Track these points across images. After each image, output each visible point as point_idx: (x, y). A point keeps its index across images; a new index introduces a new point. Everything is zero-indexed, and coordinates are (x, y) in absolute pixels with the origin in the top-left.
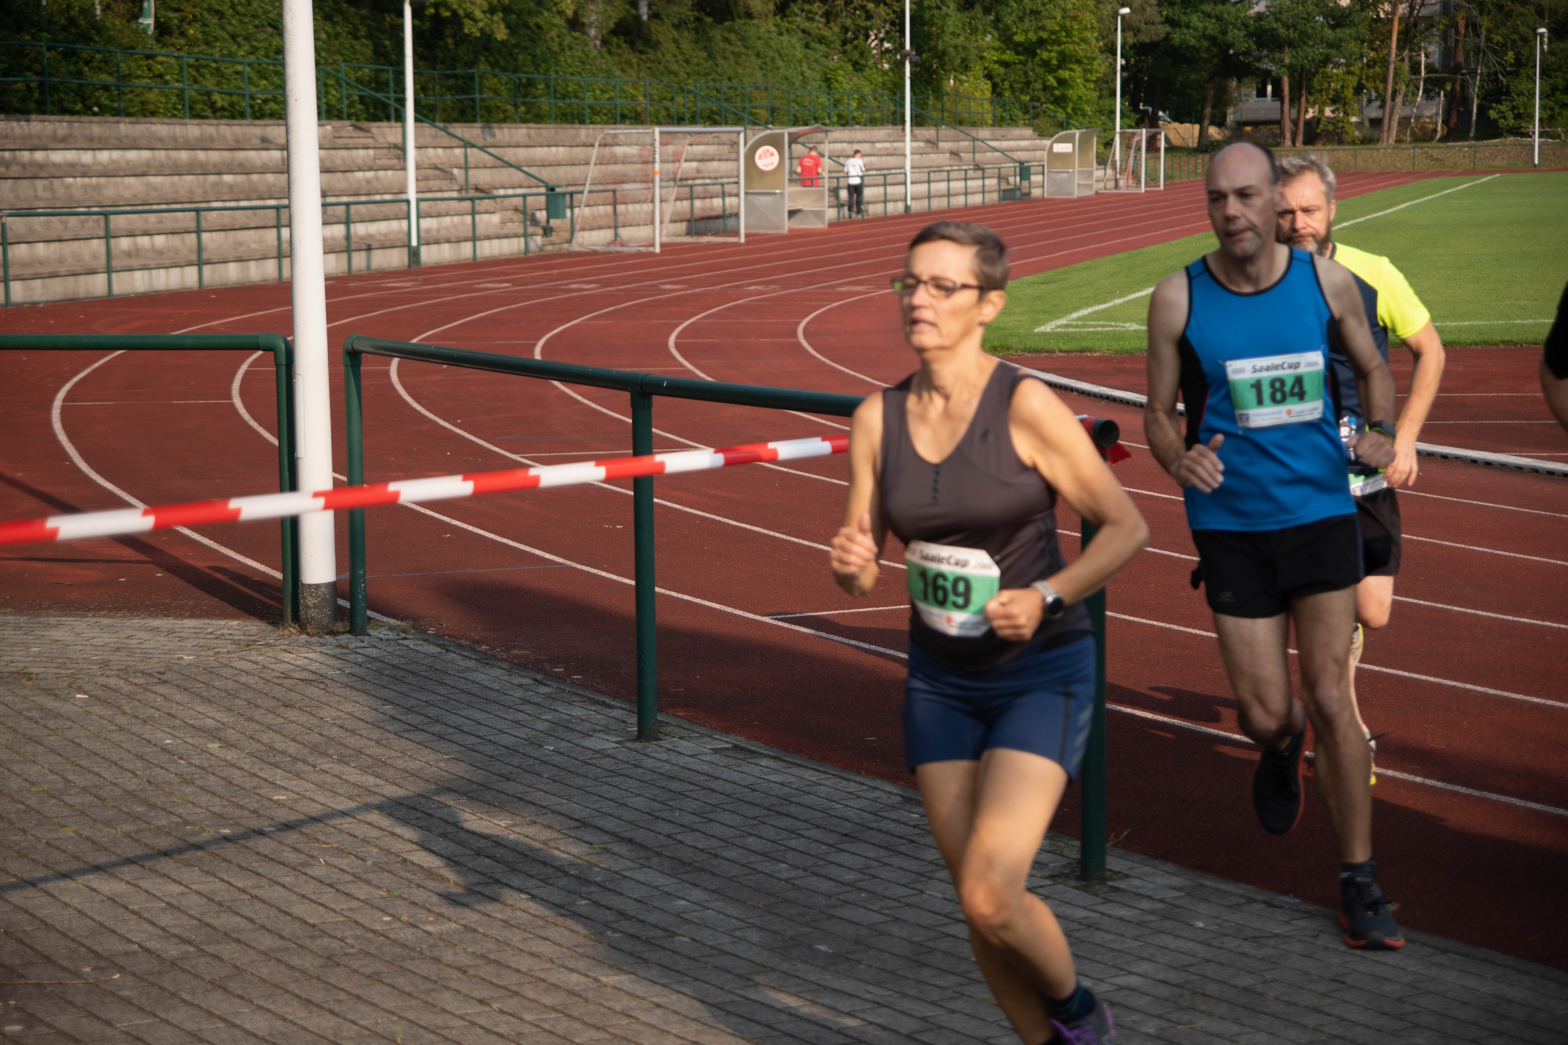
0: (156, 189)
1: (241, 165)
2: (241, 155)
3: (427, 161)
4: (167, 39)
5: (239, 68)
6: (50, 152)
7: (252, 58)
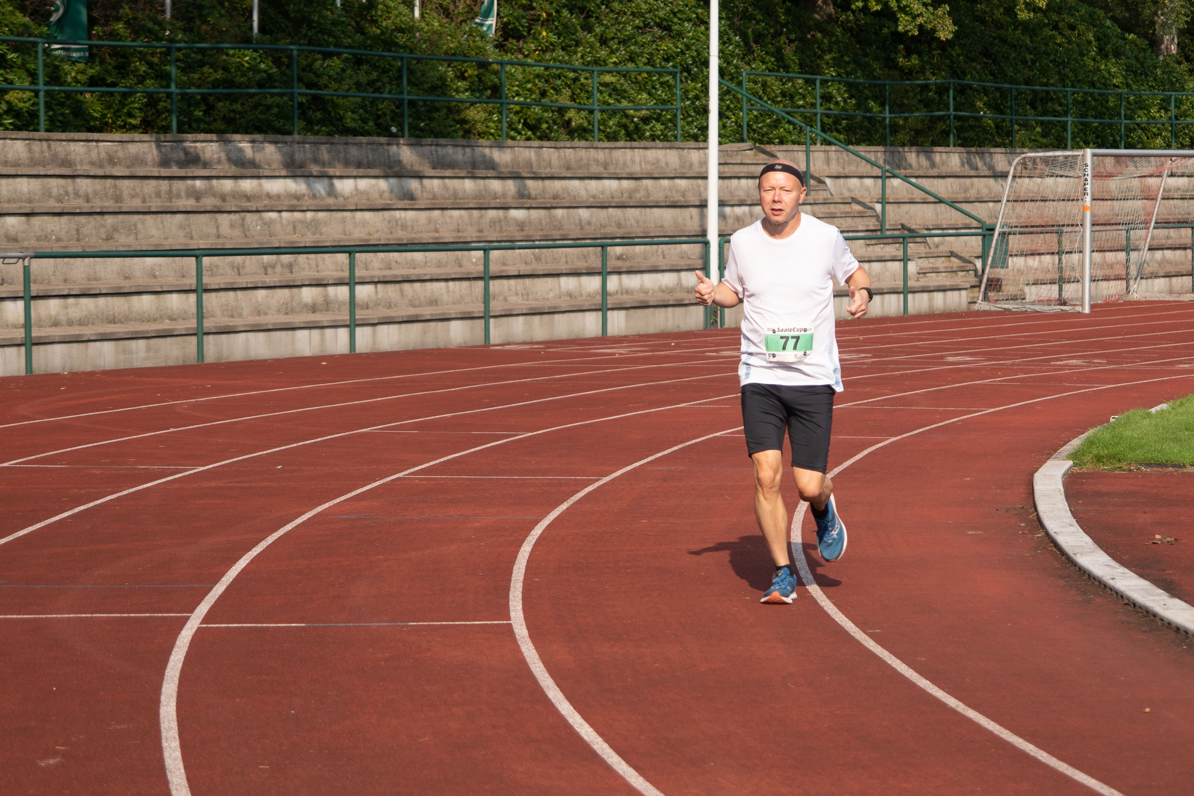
0: (404, 227)
1: (555, 197)
2: (557, 185)
3: (847, 194)
4: (512, 43)
5: (608, 78)
6: (264, 182)
7: (630, 66)
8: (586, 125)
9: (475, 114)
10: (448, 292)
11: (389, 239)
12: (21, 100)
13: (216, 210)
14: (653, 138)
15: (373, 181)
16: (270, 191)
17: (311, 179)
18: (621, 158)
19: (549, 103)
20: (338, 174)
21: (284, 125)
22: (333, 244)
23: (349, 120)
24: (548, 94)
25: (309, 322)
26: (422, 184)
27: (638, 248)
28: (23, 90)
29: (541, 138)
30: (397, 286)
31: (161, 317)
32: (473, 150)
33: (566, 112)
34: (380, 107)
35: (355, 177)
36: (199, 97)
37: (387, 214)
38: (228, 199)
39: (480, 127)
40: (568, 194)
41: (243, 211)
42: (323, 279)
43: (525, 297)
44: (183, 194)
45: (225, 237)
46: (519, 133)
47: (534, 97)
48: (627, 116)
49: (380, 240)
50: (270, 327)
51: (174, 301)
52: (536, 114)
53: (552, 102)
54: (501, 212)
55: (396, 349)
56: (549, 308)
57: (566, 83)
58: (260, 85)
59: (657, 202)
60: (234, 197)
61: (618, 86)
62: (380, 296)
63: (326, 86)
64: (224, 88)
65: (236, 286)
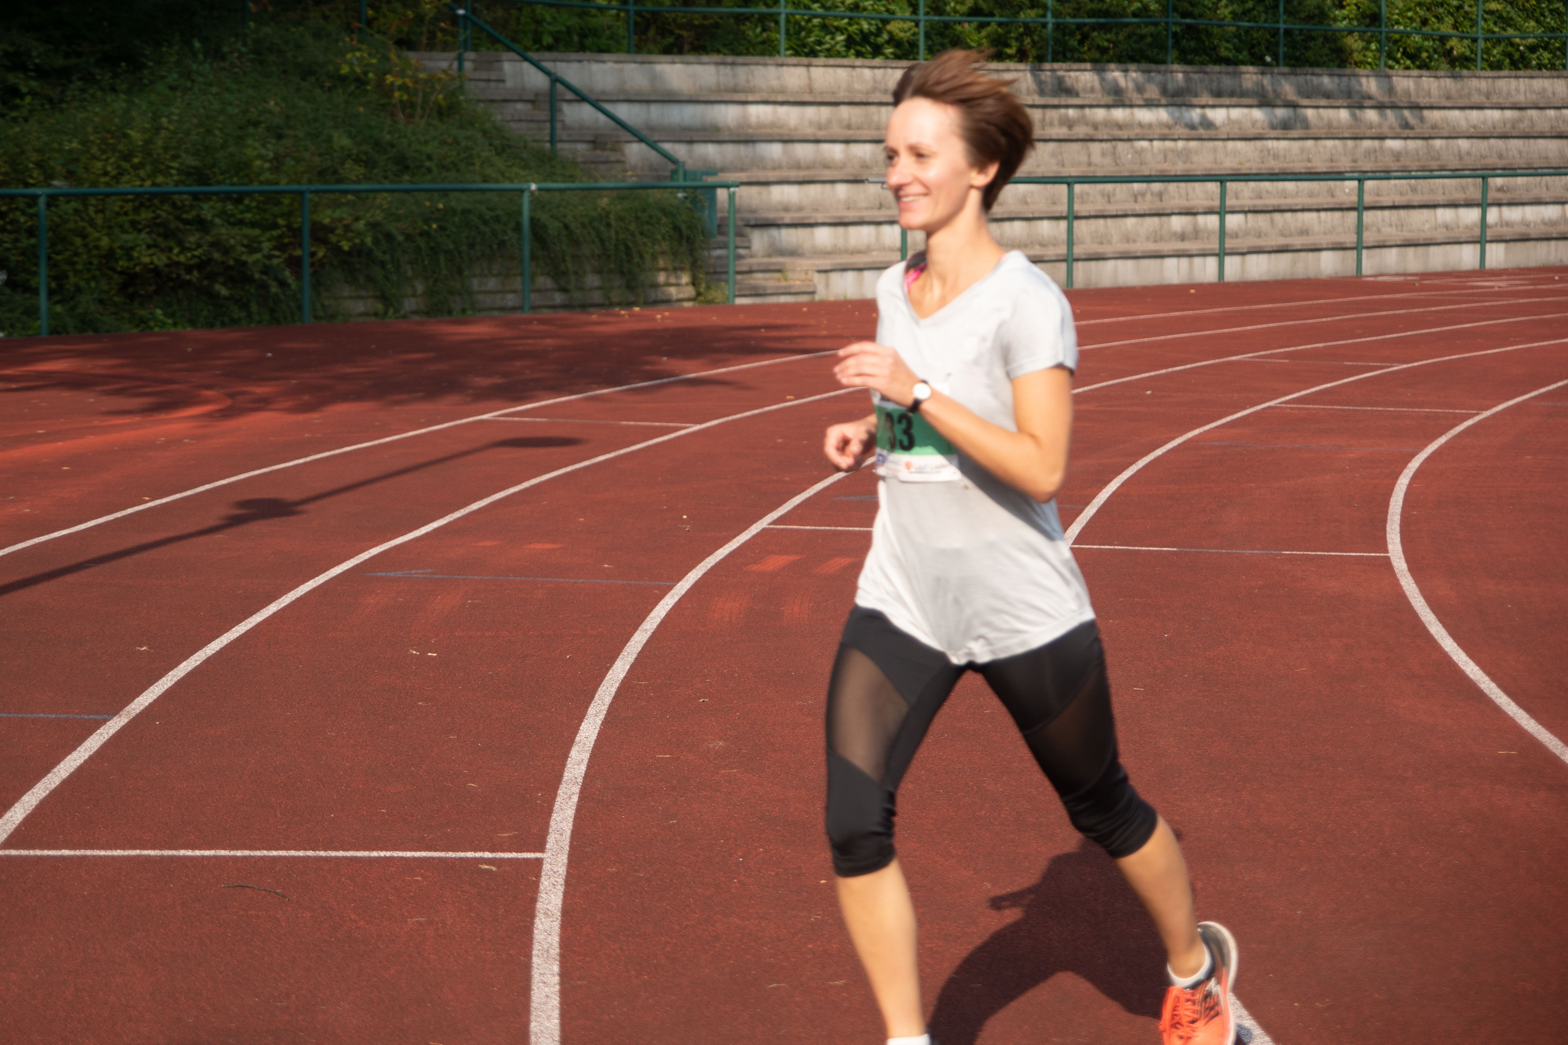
5: (1493, 6)
8: (1468, 53)
9: (1354, 43)
10: (1320, 222)
11: (1260, 169)
12: (902, 30)
13: (1088, 138)
14: (1540, 67)
15: (1245, 111)
16: (1142, 120)
17: (1184, 109)
18: (1505, 88)
19: (1430, 32)
20: (1210, 103)
21: (1158, 54)
22: (1204, 173)
23: (1222, 50)
24: (1430, 22)
25: (1178, 250)
26: (1295, 112)
27: (1520, 180)
28: (904, 20)
29: (1420, 67)
30: (1268, 216)
31: (1032, 243)
32: (1350, 79)
33: (1448, 40)
34: (1255, 35)
35: (1228, 106)
36: (1074, 27)
37: (1259, 144)
38: (1100, 127)
39: (1357, 57)
40: (1448, 124)
41: (1115, 140)
42: (1193, 208)
43: (1399, 228)
44: (1056, 122)
45: (1096, 165)
46: (1398, 62)
47: (1414, 25)
48: (1512, 44)
49: (1251, 169)
50: (1139, 254)
51: (1045, 228)
52: (1417, 43)
53: (1433, 30)
54: (1376, 143)
55: (1265, 278)
56: (1424, 239)
57: (1449, 12)
58: (1135, 15)
59: (1541, 132)
60: (1106, 126)
61: (1504, 14)
62: (1250, 225)
63: (1201, 16)
64: (1099, 17)
65: (1106, 213)
